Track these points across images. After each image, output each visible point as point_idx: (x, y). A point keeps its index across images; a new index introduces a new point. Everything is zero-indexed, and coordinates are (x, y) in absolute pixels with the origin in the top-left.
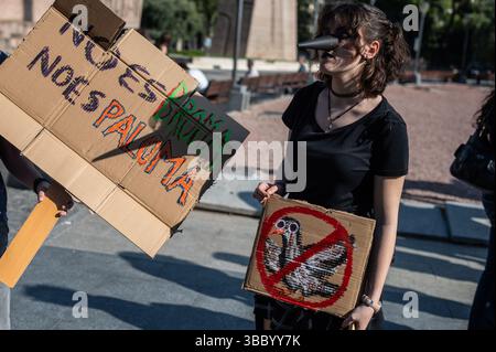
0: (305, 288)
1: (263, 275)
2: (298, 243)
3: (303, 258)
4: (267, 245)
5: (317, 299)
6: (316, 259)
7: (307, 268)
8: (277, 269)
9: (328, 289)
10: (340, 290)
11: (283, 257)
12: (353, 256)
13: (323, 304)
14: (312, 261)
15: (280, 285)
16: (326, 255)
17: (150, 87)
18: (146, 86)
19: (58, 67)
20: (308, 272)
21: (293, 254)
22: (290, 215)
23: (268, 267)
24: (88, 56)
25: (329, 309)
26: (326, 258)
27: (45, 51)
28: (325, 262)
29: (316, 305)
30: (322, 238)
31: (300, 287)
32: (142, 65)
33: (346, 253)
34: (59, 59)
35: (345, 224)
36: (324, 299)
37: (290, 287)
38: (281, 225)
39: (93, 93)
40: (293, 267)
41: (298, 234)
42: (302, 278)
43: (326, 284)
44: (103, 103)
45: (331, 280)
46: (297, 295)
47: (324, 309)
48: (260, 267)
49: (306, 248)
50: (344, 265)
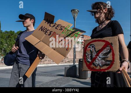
0: (100, 64)
1: (87, 64)
2: (95, 51)
3: (97, 55)
4: (86, 54)
5: (105, 67)
6: (102, 54)
7: (100, 57)
8: (90, 61)
9: (108, 63)
10: (112, 62)
11: (91, 57)
12: (113, 49)
13: (108, 69)
14: (101, 55)
15: (92, 66)
16: (104, 52)
17: (62, 28)
18: (61, 28)
19: (44, 29)
20: (100, 59)
21: (94, 55)
22: (91, 44)
23: (88, 61)
24: (50, 26)
25: (110, 70)
26: (105, 53)
27: (42, 27)
28: (105, 54)
29: (105, 69)
30: (102, 47)
31: (99, 65)
32: (60, 24)
33: (111, 49)
34: (44, 27)
35: (108, 40)
36: (108, 67)
37: (95, 66)
38: (89, 47)
39: (50, 32)
40: (95, 59)
41: (95, 48)
42: (99, 61)
43: (107, 61)
44: (52, 33)
45: (108, 59)
46: (98, 68)
47: (109, 70)
48: (85, 62)
49: (98, 51)
50: (111, 53)
